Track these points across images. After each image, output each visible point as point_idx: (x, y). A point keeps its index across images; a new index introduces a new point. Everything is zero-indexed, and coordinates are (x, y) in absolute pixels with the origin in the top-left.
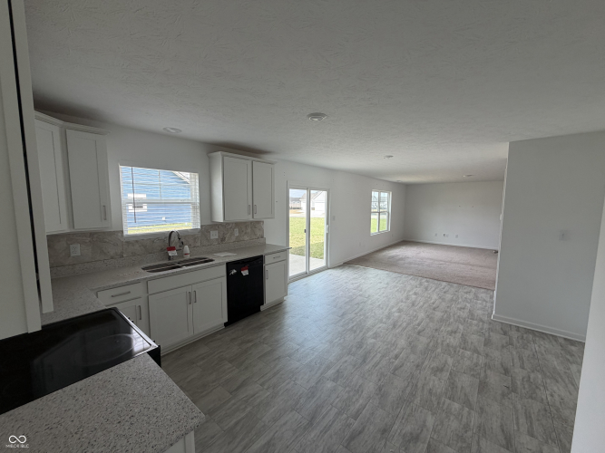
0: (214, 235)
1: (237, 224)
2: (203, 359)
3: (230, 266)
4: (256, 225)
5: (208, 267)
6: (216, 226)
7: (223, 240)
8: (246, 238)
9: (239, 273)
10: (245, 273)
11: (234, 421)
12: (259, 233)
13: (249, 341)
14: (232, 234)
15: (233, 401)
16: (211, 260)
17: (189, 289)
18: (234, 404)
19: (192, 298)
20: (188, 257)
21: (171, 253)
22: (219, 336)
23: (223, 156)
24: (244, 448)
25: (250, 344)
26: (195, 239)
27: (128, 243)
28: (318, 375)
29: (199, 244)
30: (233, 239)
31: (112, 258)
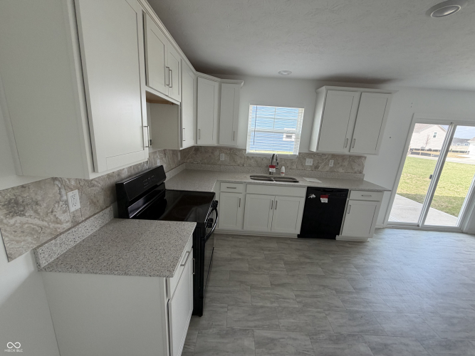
0: (309, 162)
1: (334, 156)
2: (270, 251)
3: (310, 190)
4: (356, 160)
5: (293, 186)
6: (311, 155)
7: (317, 167)
8: (341, 170)
9: (318, 199)
10: (324, 200)
11: (261, 304)
12: (357, 168)
13: (309, 258)
14: (327, 164)
15: (269, 291)
16: (298, 182)
17: (273, 198)
18: (269, 294)
19: (274, 205)
20: (283, 175)
21: (271, 170)
22: (289, 242)
23: (327, 90)
24: (255, 327)
25: (308, 261)
26: (292, 163)
27: (248, 157)
28: (357, 329)
29: (295, 167)
30: (327, 169)
31: (238, 165)
